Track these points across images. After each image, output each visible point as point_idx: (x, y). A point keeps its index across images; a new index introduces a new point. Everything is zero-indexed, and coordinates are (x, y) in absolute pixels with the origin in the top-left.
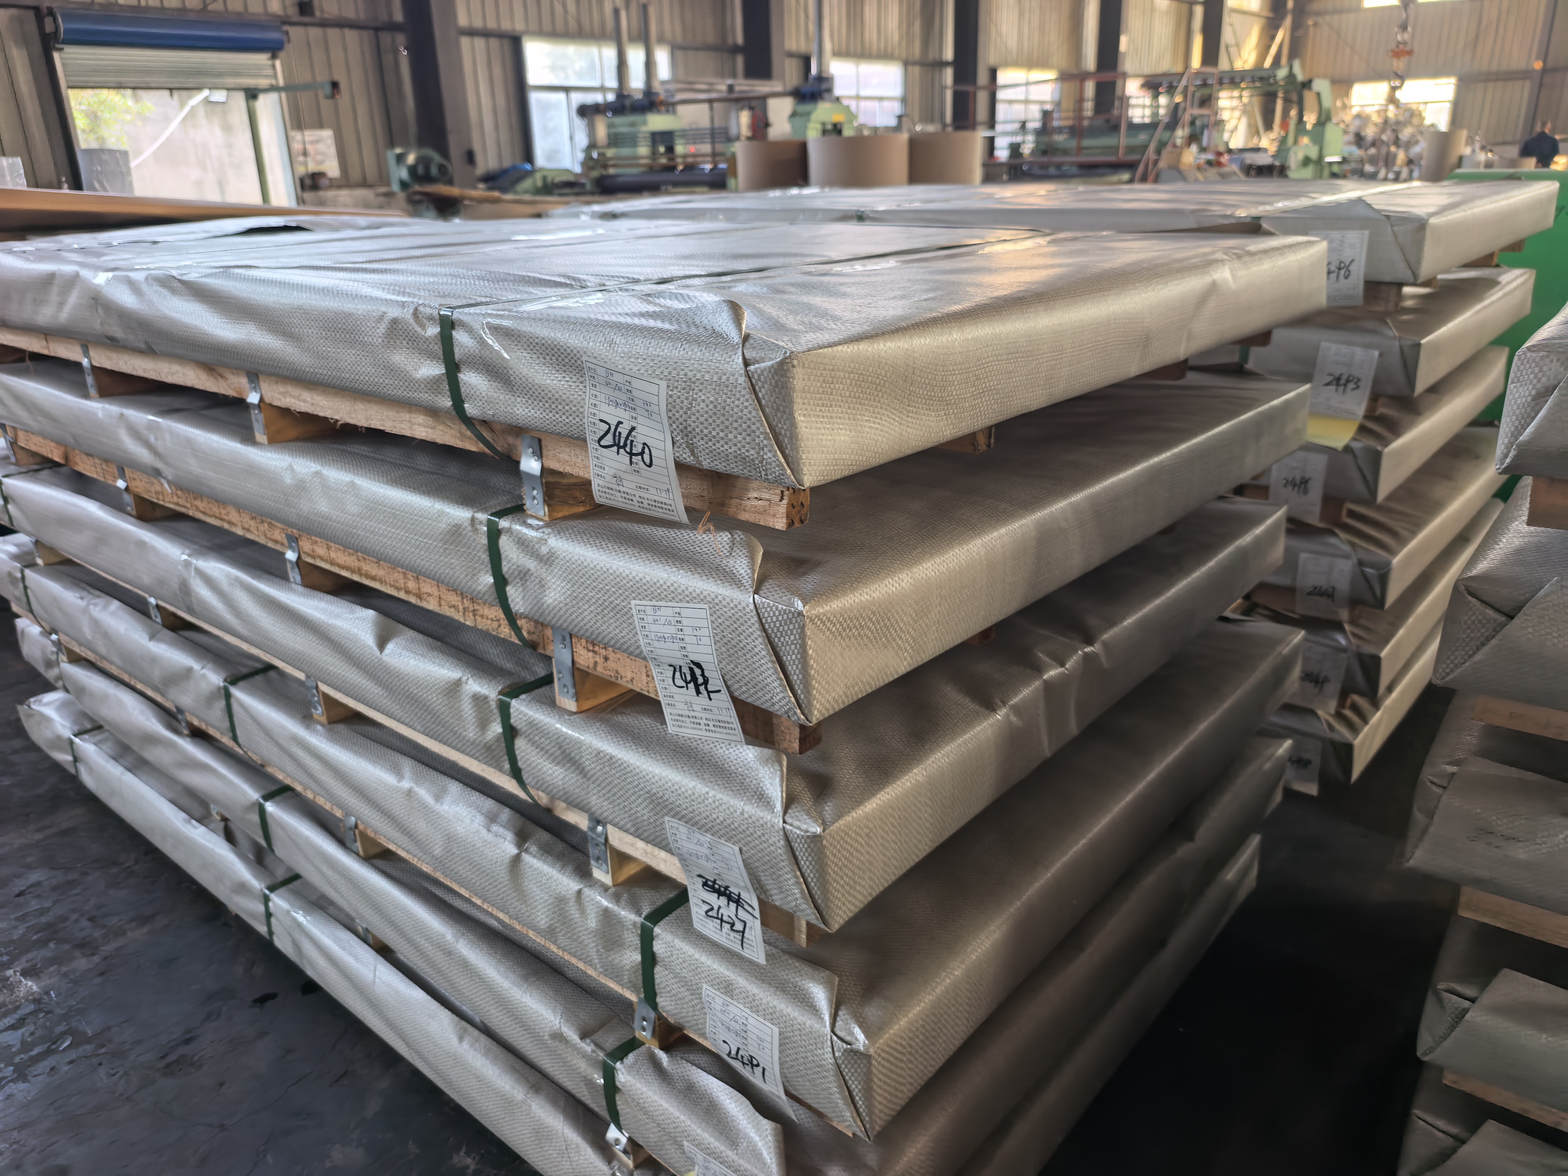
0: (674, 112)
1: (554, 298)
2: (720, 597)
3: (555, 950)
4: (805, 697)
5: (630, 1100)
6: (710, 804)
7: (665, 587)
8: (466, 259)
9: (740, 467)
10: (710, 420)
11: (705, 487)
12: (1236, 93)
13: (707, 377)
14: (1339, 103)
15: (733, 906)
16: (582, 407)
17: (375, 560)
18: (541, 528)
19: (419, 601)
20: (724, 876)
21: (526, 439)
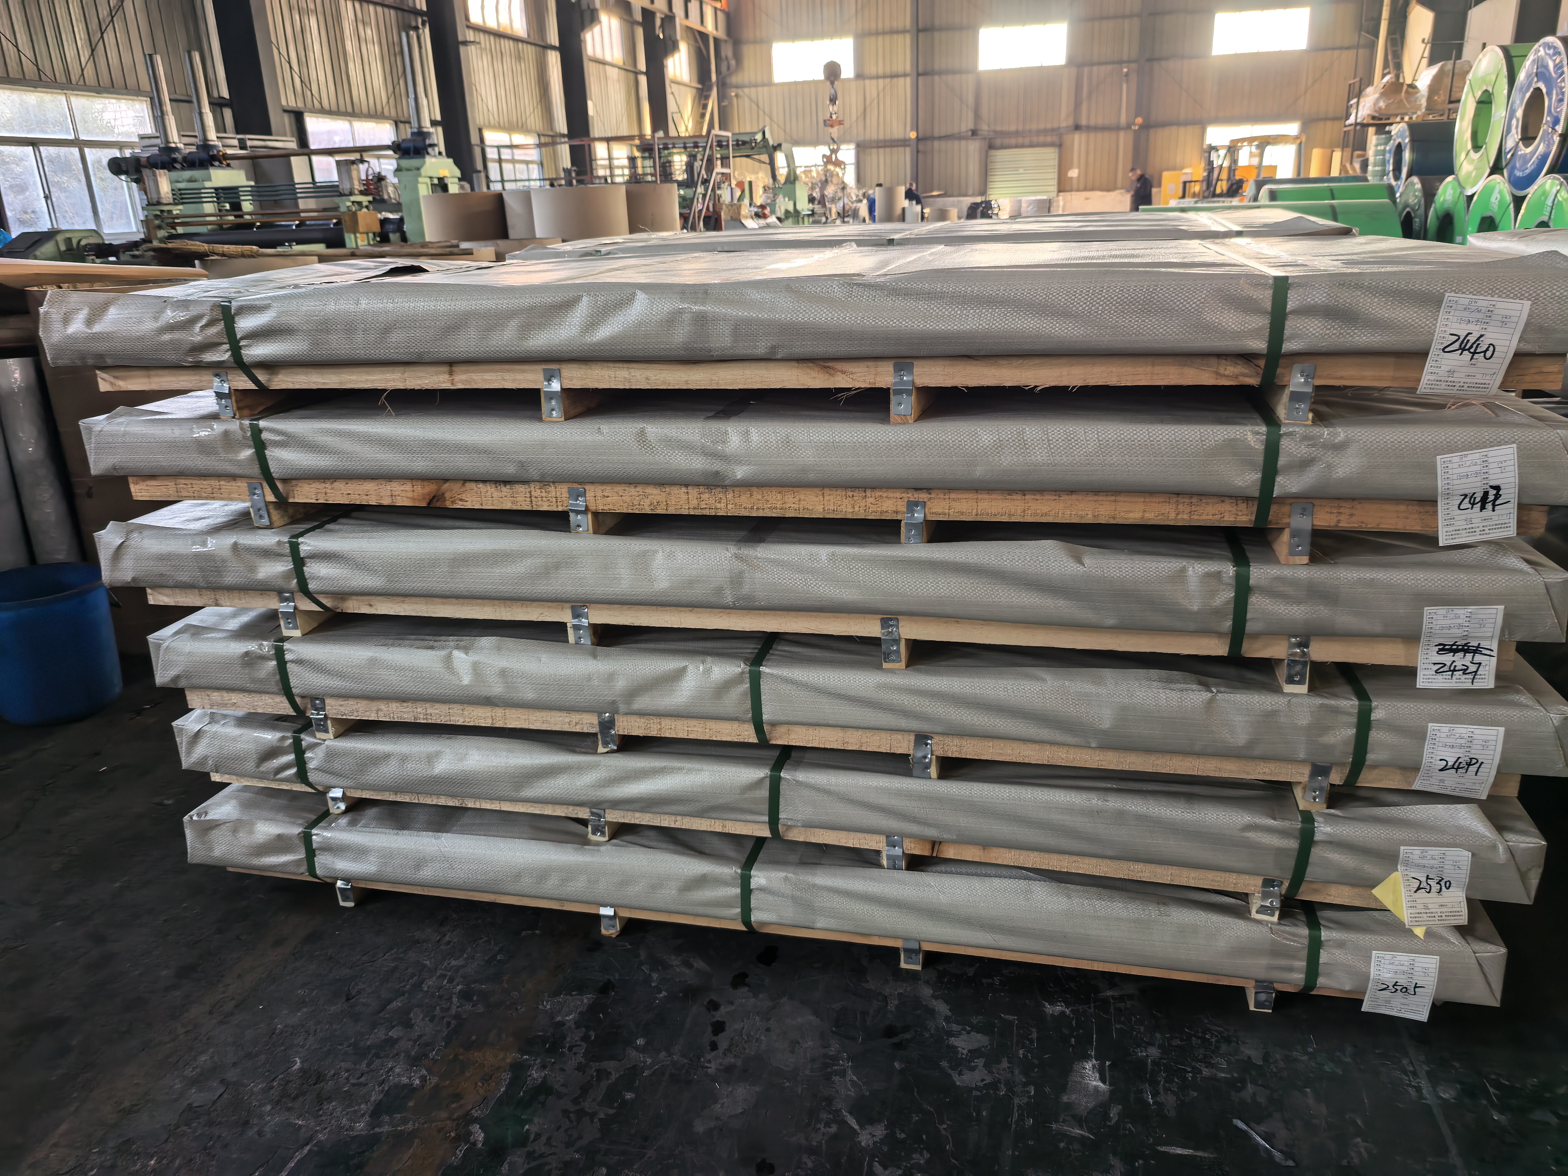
15: (1469, 656)
16: (1435, 328)
20: (1471, 635)
21: (1297, 367)
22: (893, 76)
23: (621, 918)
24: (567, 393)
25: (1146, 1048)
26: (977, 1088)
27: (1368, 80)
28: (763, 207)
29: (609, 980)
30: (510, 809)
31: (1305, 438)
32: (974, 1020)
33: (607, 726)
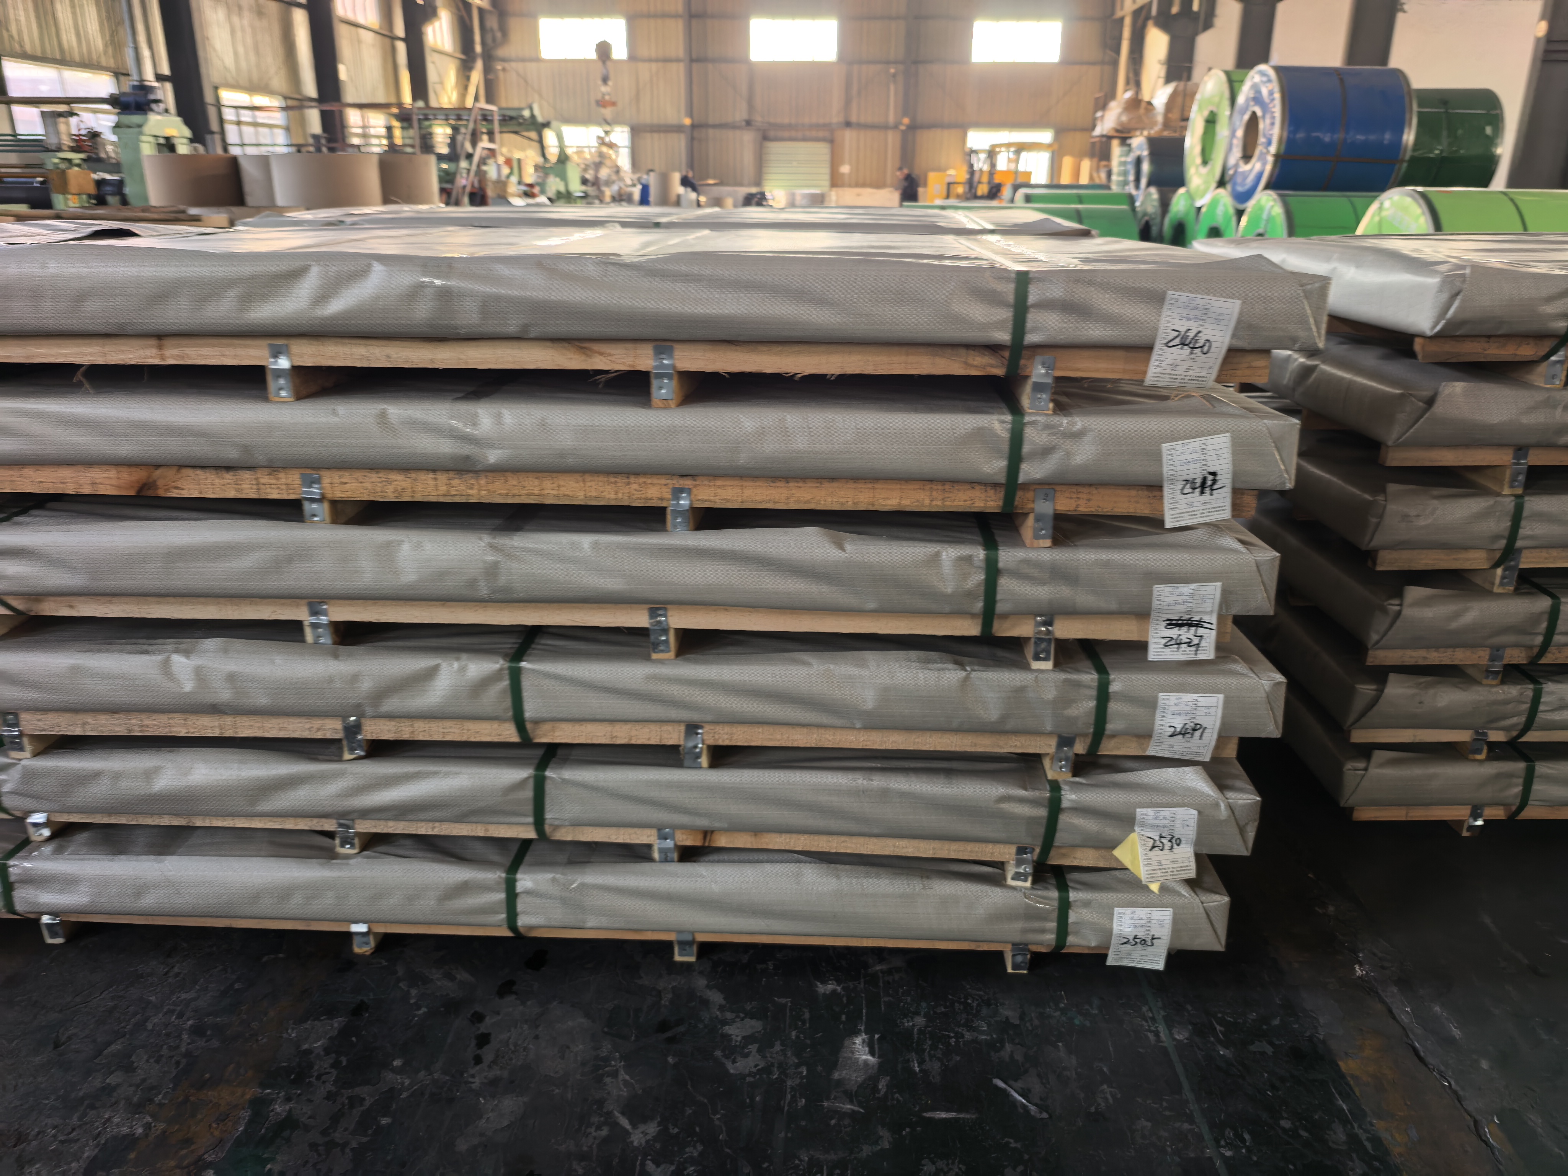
7: (1190, 430)
10: (1274, 319)
13: (1275, 295)
15: (1193, 629)
16: (1159, 323)
20: (1195, 610)
21: (1038, 359)
22: (666, 60)
23: (376, 934)
24: (298, 371)
25: (912, 1018)
26: (750, 1074)
27: (1111, 95)
28: (531, 186)
29: (362, 1001)
30: (247, 825)
31: (1047, 427)
32: (748, 1007)
33: (352, 730)
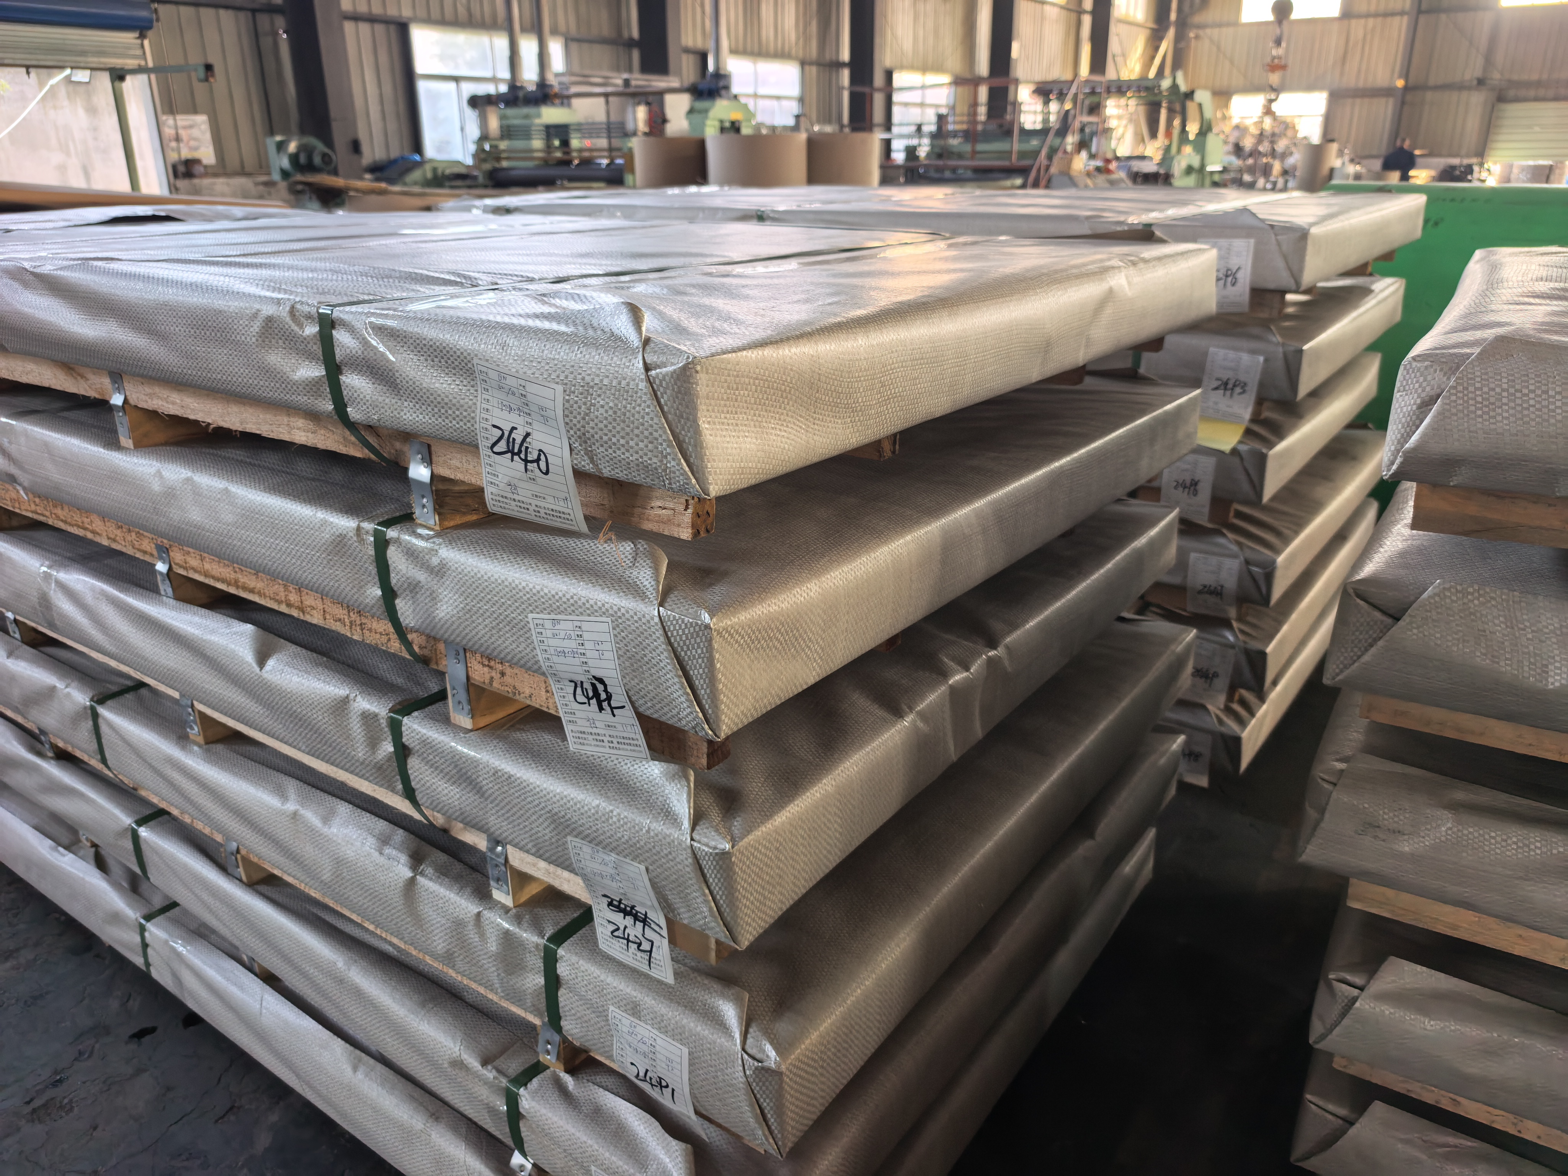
0: (569, 105)
1: (443, 297)
2: (623, 610)
3: (454, 975)
4: (713, 712)
5: (534, 1126)
6: (615, 823)
7: (564, 599)
8: (349, 253)
9: (643, 476)
10: (610, 427)
11: (606, 495)
12: (1123, 101)
13: (606, 382)
14: (1219, 115)
15: (639, 925)
16: (474, 412)
17: (253, 572)
18: (432, 538)
19: (301, 614)
20: (630, 896)
21: (415, 445)
22: (1386, 15)
33: (41, 731)
